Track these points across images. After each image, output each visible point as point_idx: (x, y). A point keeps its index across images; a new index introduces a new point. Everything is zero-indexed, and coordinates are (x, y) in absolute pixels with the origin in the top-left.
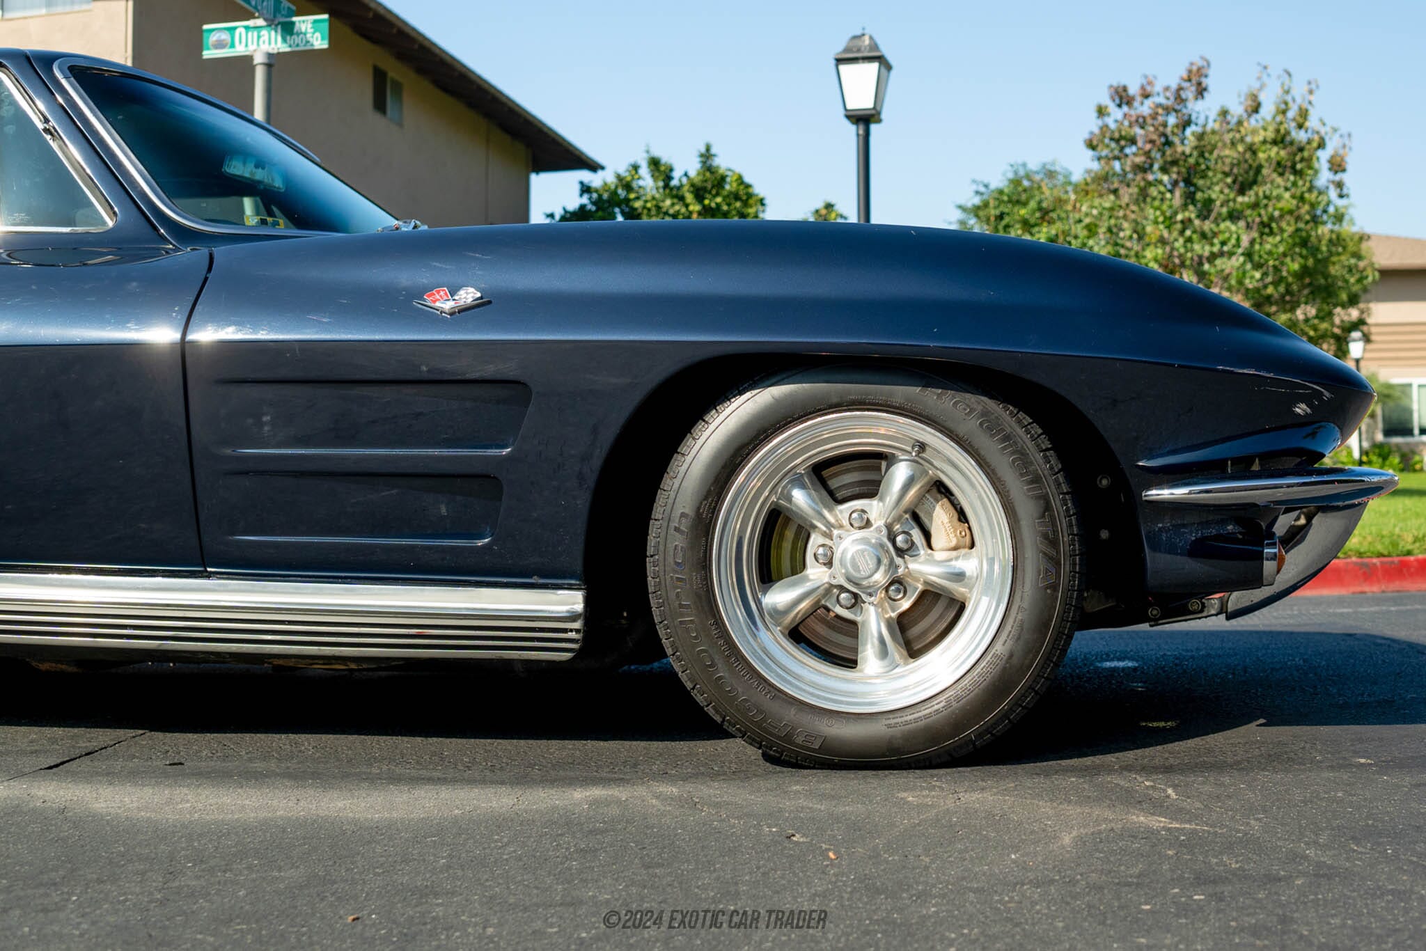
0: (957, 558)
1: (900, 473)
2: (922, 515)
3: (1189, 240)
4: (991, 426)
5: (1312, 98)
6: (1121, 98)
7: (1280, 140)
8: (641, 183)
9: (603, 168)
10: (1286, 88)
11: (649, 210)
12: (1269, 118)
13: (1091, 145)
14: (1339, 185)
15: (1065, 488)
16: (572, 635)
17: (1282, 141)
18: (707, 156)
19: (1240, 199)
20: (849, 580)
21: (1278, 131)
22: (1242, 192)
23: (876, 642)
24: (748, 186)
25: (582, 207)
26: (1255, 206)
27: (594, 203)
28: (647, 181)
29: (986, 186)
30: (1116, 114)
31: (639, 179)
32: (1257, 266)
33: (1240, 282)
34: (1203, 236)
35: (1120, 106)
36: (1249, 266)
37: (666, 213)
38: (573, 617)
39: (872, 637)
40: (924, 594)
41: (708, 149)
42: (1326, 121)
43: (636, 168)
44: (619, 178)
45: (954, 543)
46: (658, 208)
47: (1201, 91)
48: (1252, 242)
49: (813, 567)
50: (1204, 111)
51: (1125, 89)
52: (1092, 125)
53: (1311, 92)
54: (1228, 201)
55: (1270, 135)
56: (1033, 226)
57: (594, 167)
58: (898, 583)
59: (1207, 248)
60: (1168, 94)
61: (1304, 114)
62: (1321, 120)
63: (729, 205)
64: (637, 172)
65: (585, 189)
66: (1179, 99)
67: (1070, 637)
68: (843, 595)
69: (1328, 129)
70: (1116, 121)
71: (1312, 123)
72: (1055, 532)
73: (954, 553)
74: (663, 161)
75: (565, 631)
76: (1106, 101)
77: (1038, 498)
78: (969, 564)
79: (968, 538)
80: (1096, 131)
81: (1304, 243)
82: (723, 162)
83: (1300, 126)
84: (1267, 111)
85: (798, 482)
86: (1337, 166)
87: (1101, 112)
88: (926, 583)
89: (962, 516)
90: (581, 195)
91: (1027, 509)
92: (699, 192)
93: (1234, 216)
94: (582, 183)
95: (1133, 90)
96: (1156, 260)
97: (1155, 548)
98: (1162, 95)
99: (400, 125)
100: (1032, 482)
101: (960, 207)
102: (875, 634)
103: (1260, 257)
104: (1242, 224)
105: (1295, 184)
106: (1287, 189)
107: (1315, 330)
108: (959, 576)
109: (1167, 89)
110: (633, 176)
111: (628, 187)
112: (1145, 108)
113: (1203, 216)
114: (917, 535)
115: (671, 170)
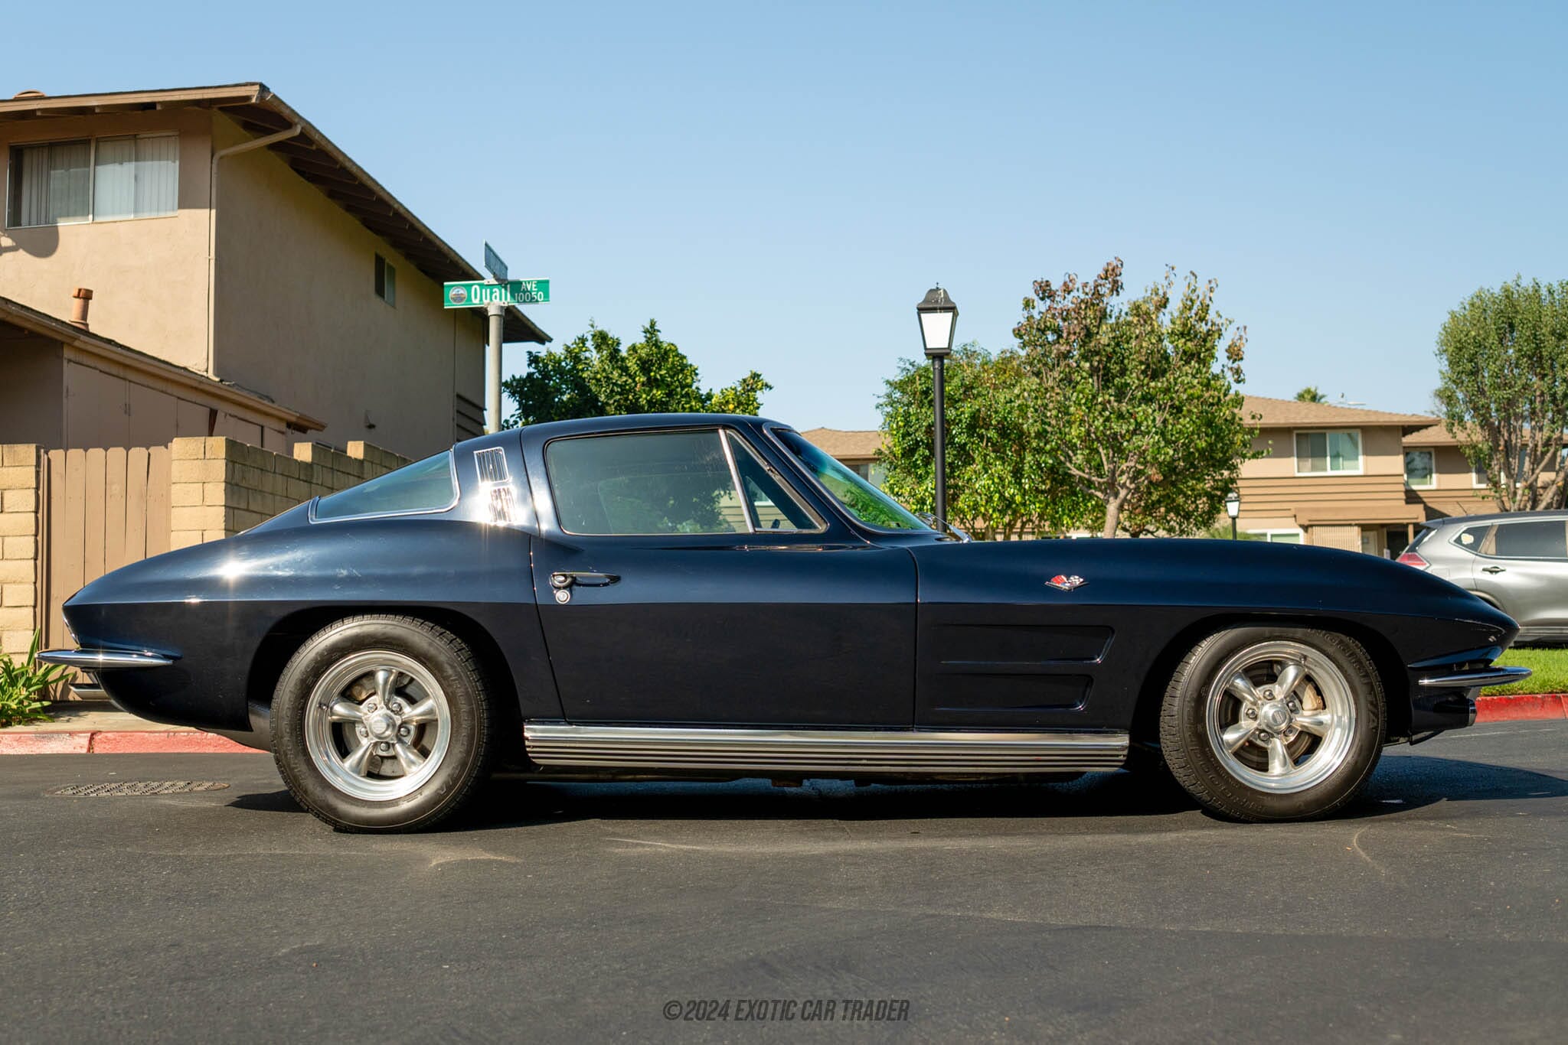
0: (1317, 715)
1: (1291, 672)
2: (1298, 692)
3: (1108, 419)
4: (1345, 648)
5: (1212, 295)
6: (1044, 292)
7: (1186, 332)
8: (587, 354)
9: (550, 340)
10: (1192, 287)
11: (598, 380)
12: (1176, 314)
13: (1018, 333)
14: (1238, 372)
15: (1379, 679)
16: (1121, 758)
17: (1189, 334)
18: (651, 331)
19: (1152, 384)
20: (1267, 726)
21: (1185, 325)
22: (1154, 377)
23: (1281, 757)
24: (683, 357)
25: (530, 375)
26: (1167, 391)
27: (540, 372)
28: (593, 356)
29: (912, 364)
30: (1041, 306)
31: (586, 351)
32: (1168, 443)
33: (1155, 458)
34: (1120, 416)
35: (1042, 299)
36: (1162, 444)
37: (615, 384)
38: (1123, 748)
39: (1279, 755)
40: (1301, 733)
41: (653, 325)
42: (1221, 313)
43: (583, 340)
44: (568, 349)
45: (1316, 706)
46: (608, 378)
47: (1116, 288)
48: (1165, 422)
49: (1245, 720)
50: (1118, 305)
51: (1048, 284)
52: (1019, 317)
53: (1211, 290)
54: (1143, 386)
55: (1179, 328)
56: (957, 402)
57: (542, 338)
58: (1290, 729)
59: (1125, 427)
60: (1087, 290)
61: (1205, 309)
62: (1217, 312)
63: (672, 377)
64: (584, 344)
65: (534, 359)
66: (1097, 294)
67: (1380, 750)
68: (1262, 734)
69: (1223, 321)
70: (1040, 313)
71: (1211, 316)
72: (1376, 700)
73: (1315, 712)
74: (610, 335)
75: (1118, 756)
76: (1033, 296)
77: (1367, 684)
78: (1325, 717)
79: (1322, 704)
80: (1024, 321)
81: (1209, 424)
82: (665, 337)
83: (1202, 319)
84: (1175, 306)
85: (1240, 676)
86: (1235, 354)
87: (1028, 304)
88: (1302, 726)
89: (1319, 692)
90: (529, 365)
91: (1362, 690)
92: (645, 366)
93: (1147, 399)
94: (530, 353)
95: (1056, 285)
96: (1078, 437)
97: (1417, 707)
98: (1081, 290)
99: (394, 306)
100: (1364, 676)
101: (888, 382)
102: (1281, 753)
103: (1172, 435)
104: (1155, 406)
105: (1199, 371)
106: (1194, 377)
107: (1193, 490)
108: (1320, 723)
109: (1085, 285)
110: (580, 348)
111: (576, 359)
112: (1068, 303)
113: (1120, 396)
114: (1297, 702)
115: (618, 344)
